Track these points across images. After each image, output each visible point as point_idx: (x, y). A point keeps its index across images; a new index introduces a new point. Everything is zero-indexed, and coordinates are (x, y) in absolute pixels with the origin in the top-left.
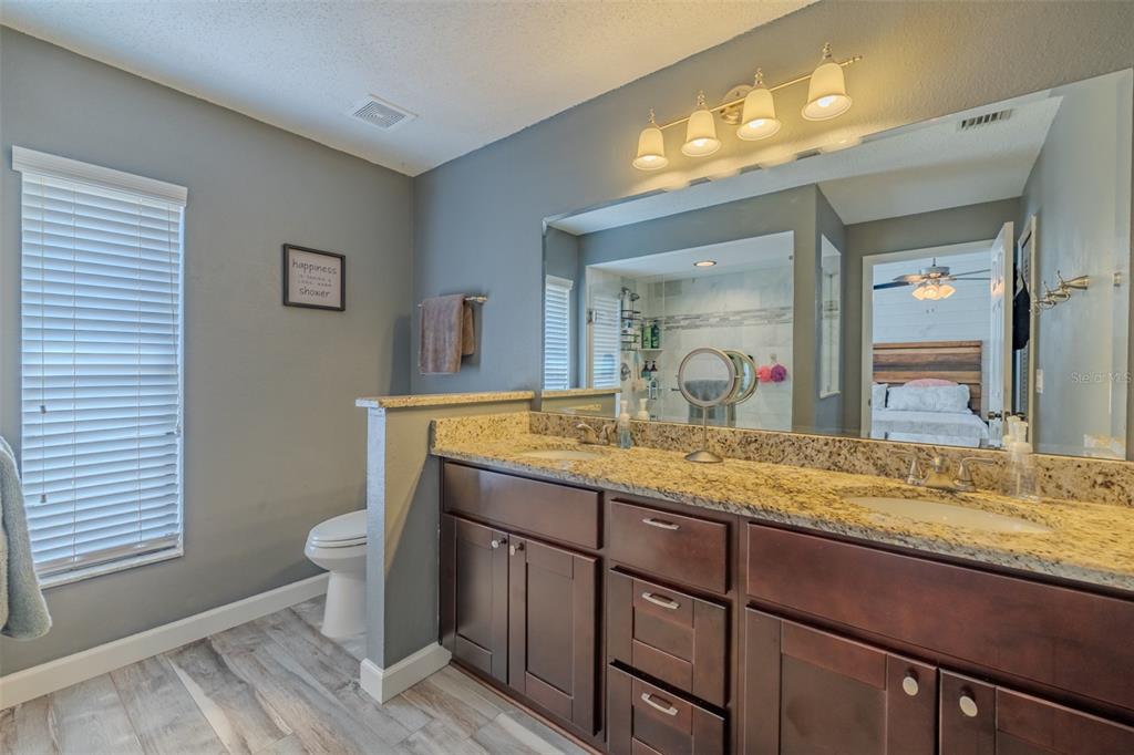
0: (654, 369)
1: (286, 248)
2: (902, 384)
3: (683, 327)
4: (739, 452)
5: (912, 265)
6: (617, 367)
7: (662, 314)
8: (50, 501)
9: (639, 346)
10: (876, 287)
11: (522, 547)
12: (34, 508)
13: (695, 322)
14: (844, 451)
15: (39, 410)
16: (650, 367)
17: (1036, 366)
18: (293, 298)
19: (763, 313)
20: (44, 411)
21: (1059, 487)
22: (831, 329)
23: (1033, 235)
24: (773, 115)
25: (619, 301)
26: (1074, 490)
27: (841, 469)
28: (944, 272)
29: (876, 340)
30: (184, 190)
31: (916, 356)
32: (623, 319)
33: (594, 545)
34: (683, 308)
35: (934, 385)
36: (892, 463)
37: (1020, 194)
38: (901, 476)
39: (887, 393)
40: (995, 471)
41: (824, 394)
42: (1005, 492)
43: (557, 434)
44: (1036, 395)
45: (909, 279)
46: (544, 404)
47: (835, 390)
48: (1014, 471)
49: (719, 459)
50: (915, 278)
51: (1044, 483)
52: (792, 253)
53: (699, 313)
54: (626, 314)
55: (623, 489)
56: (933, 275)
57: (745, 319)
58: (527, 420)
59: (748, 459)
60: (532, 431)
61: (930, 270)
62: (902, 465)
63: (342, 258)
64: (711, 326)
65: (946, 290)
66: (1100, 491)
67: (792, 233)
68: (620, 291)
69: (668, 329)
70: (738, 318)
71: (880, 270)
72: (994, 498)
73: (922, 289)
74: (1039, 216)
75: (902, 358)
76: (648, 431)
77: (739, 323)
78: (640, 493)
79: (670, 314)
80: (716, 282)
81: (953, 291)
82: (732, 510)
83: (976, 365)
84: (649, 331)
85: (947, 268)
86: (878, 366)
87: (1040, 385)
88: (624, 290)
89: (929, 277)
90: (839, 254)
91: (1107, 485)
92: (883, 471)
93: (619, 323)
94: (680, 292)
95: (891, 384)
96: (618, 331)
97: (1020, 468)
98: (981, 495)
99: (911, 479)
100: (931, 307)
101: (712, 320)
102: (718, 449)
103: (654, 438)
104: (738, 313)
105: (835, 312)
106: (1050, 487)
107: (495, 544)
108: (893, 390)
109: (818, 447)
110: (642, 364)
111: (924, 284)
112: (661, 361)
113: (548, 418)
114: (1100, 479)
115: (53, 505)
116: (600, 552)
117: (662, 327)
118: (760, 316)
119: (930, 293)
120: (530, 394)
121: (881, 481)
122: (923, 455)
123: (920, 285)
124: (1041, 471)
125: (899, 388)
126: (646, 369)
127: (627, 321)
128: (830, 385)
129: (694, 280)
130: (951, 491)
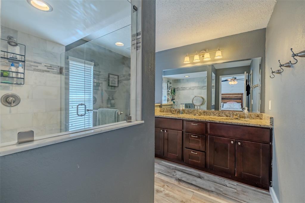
0: (174, 99)
1: (109, 74)
2: (226, 103)
3: (181, 90)
4: (203, 114)
5: (229, 78)
6: (167, 99)
7: (176, 87)
8: (73, 125)
9: (171, 94)
10: (222, 81)
11: (167, 131)
12: (70, 127)
13: (184, 89)
14: (221, 113)
15: (71, 107)
16: (173, 99)
17: (252, 99)
18: (110, 85)
19: (198, 87)
20: (72, 108)
21: (252, 117)
22: (213, 91)
23: (251, 74)
24: (209, 57)
25: (167, 84)
26: (254, 118)
27: (220, 116)
28: (235, 78)
29: (222, 93)
30: (93, 63)
31: (229, 96)
32: (168, 88)
33: (182, 129)
34: (180, 86)
35: (233, 103)
36: (228, 115)
37: (249, 65)
38: (230, 117)
39: (223, 105)
40: (243, 115)
41: (212, 105)
42: (245, 118)
43: (166, 112)
44: (252, 105)
45: (228, 80)
46: (163, 106)
47: (214, 104)
48: (246, 115)
49: (200, 115)
50: (229, 80)
51: (250, 117)
52: (207, 76)
53: (185, 87)
54: (169, 87)
55: (188, 119)
56: (233, 79)
57: (195, 88)
58: (159, 109)
59: (204, 115)
60: (160, 112)
61: (233, 78)
62: (230, 115)
63: (118, 76)
64: (187, 90)
65: (236, 82)
66: (257, 117)
67: (206, 72)
68: (167, 82)
69: (177, 90)
70: (193, 88)
71: (223, 78)
72: (243, 119)
73: (231, 82)
74: (252, 70)
75: (226, 97)
76: (185, 111)
77: (194, 89)
78: (191, 120)
79: (178, 87)
80: (188, 80)
81: (237, 83)
82: (207, 121)
83: (241, 99)
84: (173, 91)
85: (236, 78)
86: (222, 99)
87: (252, 103)
88: (168, 81)
89: (232, 79)
90: (215, 75)
91: (258, 117)
92: (227, 116)
93: (166, 89)
94: (180, 82)
95: (224, 103)
96: (166, 91)
97: (247, 115)
98: (241, 119)
99: (231, 117)
100: (232, 86)
101: (188, 89)
102: (199, 114)
103: (187, 112)
104: (193, 87)
105: (214, 88)
106: (251, 117)
107: (161, 131)
108: (224, 104)
109: (216, 113)
110: (171, 98)
111: (231, 81)
112: (175, 97)
113: (164, 109)
114: (257, 116)
115: (73, 126)
116: (182, 130)
117: (176, 90)
118: (198, 88)
119: (232, 83)
120: (160, 105)
121: (227, 117)
122: (233, 113)
123: (230, 81)
124: (250, 115)
125: (226, 104)
126: (172, 99)
127: (169, 89)
128: (213, 103)
129: (183, 79)
130: (237, 118)
